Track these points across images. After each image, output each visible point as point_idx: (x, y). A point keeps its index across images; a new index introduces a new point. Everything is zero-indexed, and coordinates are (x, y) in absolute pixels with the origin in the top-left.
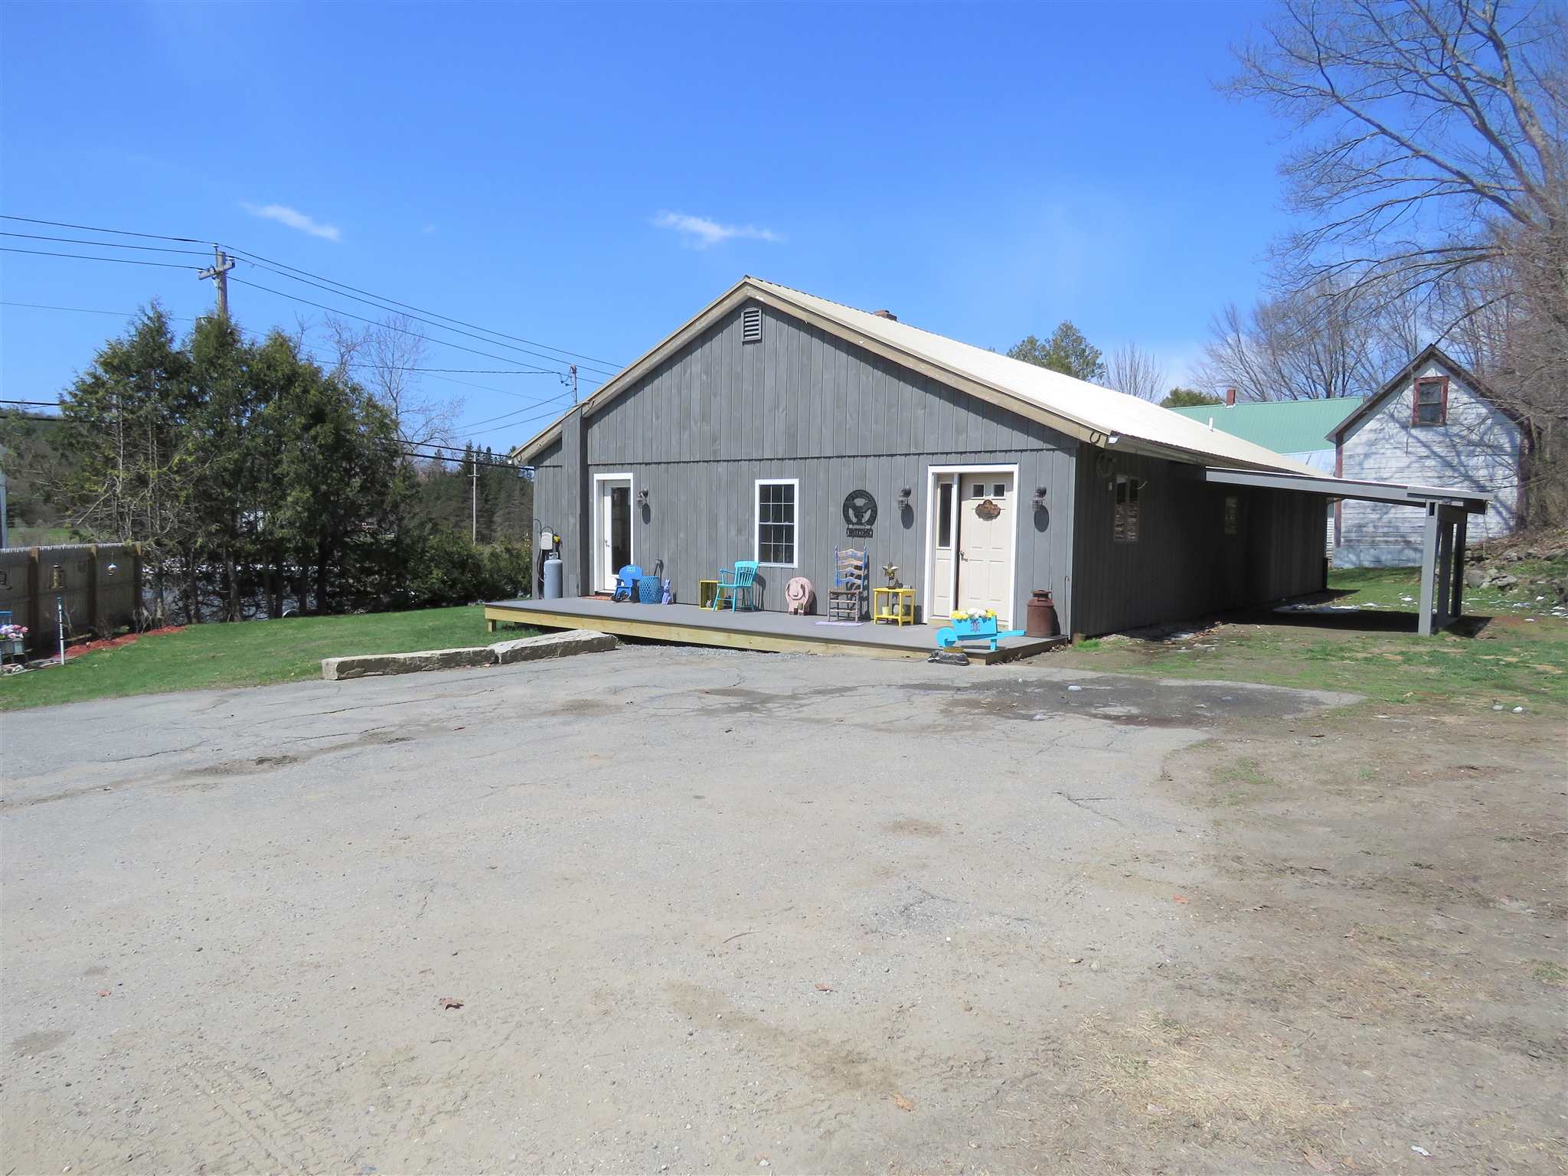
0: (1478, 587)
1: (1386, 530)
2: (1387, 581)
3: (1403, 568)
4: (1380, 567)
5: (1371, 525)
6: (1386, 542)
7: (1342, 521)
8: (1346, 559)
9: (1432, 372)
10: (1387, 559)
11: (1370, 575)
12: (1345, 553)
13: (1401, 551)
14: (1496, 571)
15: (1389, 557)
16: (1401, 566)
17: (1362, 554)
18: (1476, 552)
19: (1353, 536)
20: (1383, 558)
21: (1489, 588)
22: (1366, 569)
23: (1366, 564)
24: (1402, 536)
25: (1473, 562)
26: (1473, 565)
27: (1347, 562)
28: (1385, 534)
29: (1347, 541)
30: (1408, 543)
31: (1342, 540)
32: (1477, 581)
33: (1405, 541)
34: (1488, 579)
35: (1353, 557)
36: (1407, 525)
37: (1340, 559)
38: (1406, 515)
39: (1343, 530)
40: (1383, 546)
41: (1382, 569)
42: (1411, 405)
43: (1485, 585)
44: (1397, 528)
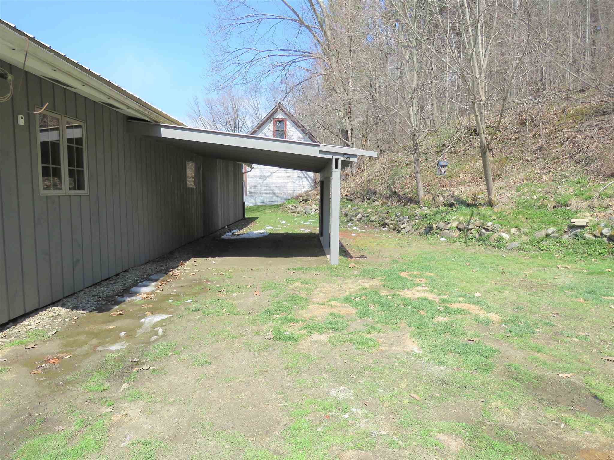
0: (310, 214)
1: (265, 188)
2: (268, 211)
3: (273, 205)
4: (264, 205)
5: (259, 185)
6: (266, 193)
7: (247, 184)
8: (250, 201)
9: (280, 116)
10: (267, 201)
11: (261, 209)
12: (250, 198)
13: (272, 198)
14: (315, 206)
15: (268, 200)
16: (273, 204)
17: (256, 199)
18: (305, 197)
19: (252, 190)
20: (265, 200)
21: (315, 214)
22: (259, 206)
23: (259, 204)
24: (272, 191)
25: (303, 202)
26: (303, 203)
27: (250, 203)
28: (265, 190)
29: (250, 193)
30: (274, 193)
31: (248, 193)
32: (309, 211)
33: (273, 193)
34: (314, 210)
35: (253, 201)
36: (274, 185)
37: (249, 202)
38: (273, 181)
39: (248, 188)
40: (265, 195)
41: (265, 206)
42: (273, 130)
43: (313, 213)
44: (270, 187)
